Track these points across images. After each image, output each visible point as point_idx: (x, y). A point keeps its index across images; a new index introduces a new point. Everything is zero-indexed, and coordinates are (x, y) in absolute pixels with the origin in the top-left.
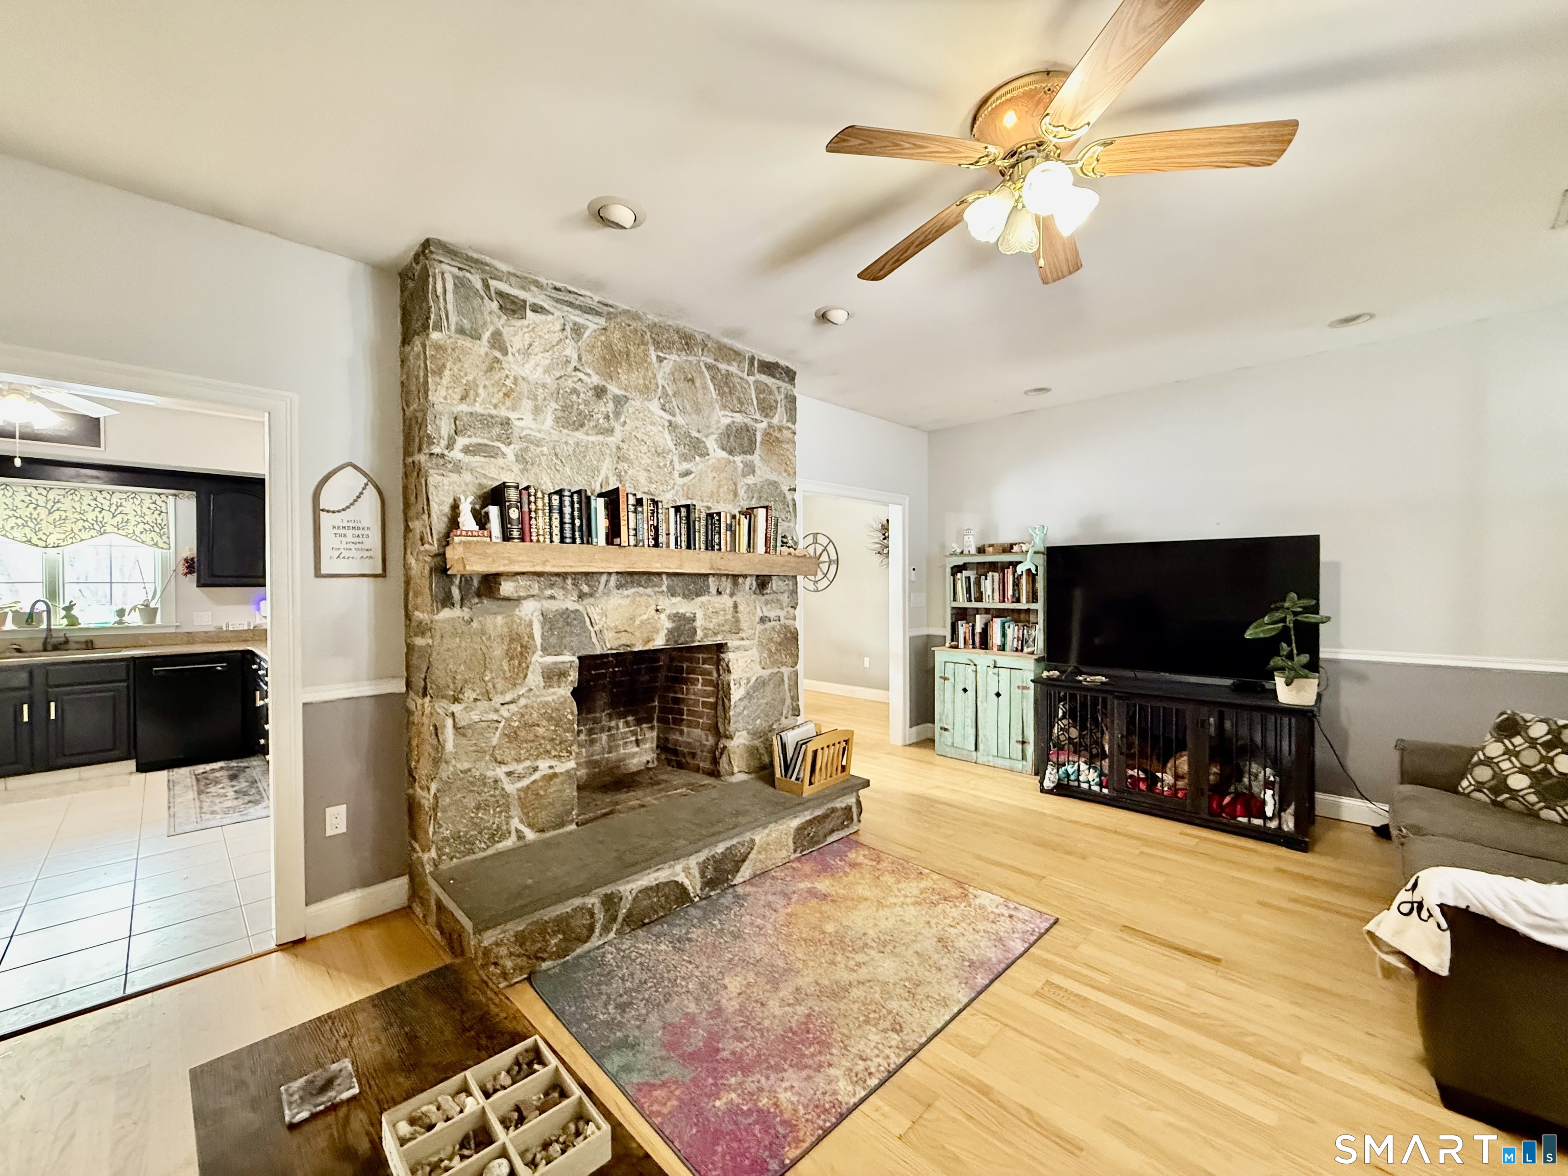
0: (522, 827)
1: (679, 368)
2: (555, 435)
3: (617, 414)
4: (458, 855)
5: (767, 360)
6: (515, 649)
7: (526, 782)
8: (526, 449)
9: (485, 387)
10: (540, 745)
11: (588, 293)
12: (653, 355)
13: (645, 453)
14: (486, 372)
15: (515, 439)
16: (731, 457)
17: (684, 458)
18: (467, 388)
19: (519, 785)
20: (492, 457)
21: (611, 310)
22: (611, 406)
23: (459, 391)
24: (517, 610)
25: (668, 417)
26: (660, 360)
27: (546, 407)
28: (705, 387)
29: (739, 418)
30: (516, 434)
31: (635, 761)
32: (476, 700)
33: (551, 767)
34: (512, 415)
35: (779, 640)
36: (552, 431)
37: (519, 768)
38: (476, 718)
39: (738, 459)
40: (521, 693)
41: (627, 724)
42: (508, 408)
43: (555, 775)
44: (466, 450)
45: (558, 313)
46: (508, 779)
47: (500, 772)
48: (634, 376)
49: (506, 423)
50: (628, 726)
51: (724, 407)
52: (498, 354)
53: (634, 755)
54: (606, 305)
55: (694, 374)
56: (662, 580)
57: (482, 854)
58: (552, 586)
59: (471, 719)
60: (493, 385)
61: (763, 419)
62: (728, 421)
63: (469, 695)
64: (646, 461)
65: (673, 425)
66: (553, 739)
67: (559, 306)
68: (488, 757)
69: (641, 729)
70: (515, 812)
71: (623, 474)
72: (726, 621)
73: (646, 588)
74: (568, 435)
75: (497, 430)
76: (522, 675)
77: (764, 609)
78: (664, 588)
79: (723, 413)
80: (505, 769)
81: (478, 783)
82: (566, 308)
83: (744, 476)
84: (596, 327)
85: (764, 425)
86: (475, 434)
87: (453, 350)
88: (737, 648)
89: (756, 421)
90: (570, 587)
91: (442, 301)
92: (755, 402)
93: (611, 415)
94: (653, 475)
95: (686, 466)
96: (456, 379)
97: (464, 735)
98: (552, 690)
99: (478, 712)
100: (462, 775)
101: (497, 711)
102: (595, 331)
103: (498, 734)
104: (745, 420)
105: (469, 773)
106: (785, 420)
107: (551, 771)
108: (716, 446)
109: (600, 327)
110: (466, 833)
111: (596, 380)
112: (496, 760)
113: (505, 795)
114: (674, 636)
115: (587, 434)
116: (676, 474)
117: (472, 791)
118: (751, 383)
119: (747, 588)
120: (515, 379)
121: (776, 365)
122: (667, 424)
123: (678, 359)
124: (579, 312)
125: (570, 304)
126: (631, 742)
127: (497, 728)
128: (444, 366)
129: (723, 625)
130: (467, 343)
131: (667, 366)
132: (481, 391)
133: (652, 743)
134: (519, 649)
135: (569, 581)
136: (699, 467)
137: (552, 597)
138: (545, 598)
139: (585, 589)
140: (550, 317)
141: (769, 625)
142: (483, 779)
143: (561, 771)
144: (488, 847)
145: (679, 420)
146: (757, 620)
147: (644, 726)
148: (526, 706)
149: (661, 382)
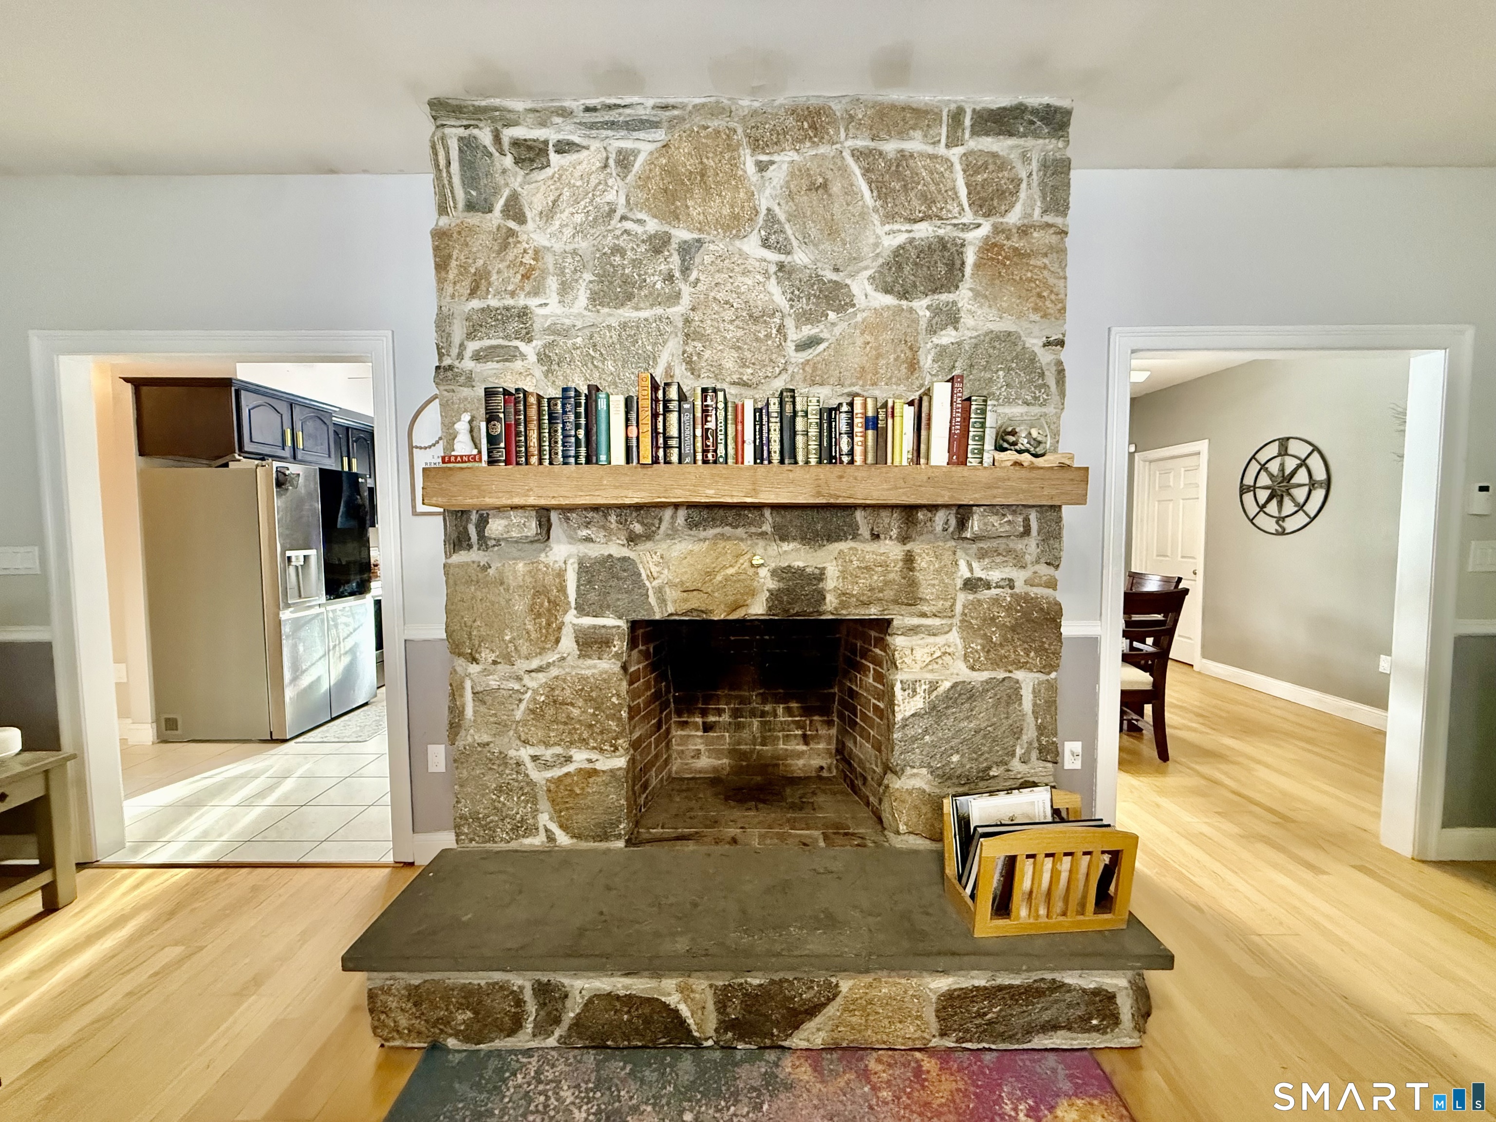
0: (554, 827)
1: (797, 172)
2: (591, 317)
3: (685, 270)
4: (477, 839)
5: (994, 106)
6: (542, 605)
7: (557, 772)
8: (551, 345)
9: (499, 272)
10: (574, 728)
11: (635, 99)
12: (748, 162)
13: (732, 321)
14: (499, 253)
15: (536, 334)
16: (904, 303)
17: (805, 318)
18: (477, 278)
19: (549, 774)
20: (507, 360)
21: (676, 112)
22: (676, 259)
23: (467, 283)
24: (543, 555)
25: (773, 256)
26: (762, 167)
27: (577, 281)
28: (850, 191)
29: (924, 231)
30: (537, 326)
31: (801, 762)
32: (495, 663)
33: (590, 761)
34: (533, 302)
35: (1008, 621)
36: (586, 313)
37: (548, 753)
38: (494, 684)
39: (921, 306)
40: (551, 661)
41: (789, 711)
42: (529, 293)
43: (595, 772)
44: (477, 357)
45: (595, 145)
46: (533, 764)
47: (525, 753)
48: (715, 204)
49: (524, 314)
50: (791, 715)
51: (890, 217)
52: (512, 224)
53: (800, 755)
54: (665, 107)
55: (830, 175)
56: (762, 515)
57: (503, 846)
58: (587, 525)
59: (488, 685)
60: (509, 267)
61: (980, 220)
62: (901, 238)
63: (487, 656)
64: (733, 333)
65: (787, 269)
66: (591, 726)
67: (594, 132)
68: (511, 733)
69: (811, 722)
70: (544, 804)
71: (695, 358)
72: (886, 583)
73: (736, 527)
74: (610, 315)
75: (515, 325)
76: (553, 638)
77: (975, 565)
78: (767, 528)
79: (887, 228)
80: (532, 751)
81: (497, 762)
82: (605, 133)
83: (932, 330)
84: (651, 147)
85: (986, 228)
86: (487, 335)
87: (459, 233)
88: (914, 630)
89: (965, 227)
90: (614, 526)
91: (444, 174)
92: (963, 192)
93: (677, 274)
94: (748, 355)
95: (808, 331)
96: (463, 268)
97: (483, 702)
98: (589, 662)
99: (496, 677)
100: (479, 749)
101: (519, 679)
102: (651, 153)
103: (523, 706)
104: (941, 232)
105: (487, 748)
106: (1037, 212)
107: (591, 766)
108: (869, 289)
109: (659, 145)
110: (486, 816)
111: (653, 226)
112: (519, 738)
113: (531, 783)
114: (781, 602)
115: (637, 309)
116: (790, 347)
117: (491, 769)
118: (956, 160)
119: (939, 528)
120: (536, 252)
121: (1019, 111)
122: (773, 269)
123: (795, 156)
124: (623, 133)
125: (612, 125)
126: (796, 736)
127: (520, 700)
128: (450, 256)
129: (881, 591)
130: (474, 219)
131: (778, 174)
132: (494, 277)
133: (829, 744)
134: (546, 604)
135: (613, 518)
136: (837, 330)
137: (588, 539)
138: (579, 540)
139: (638, 528)
140: (585, 153)
141: (986, 594)
142: (504, 758)
143: (604, 769)
144: (512, 839)
145: (800, 257)
146: (959, 583)
147: (816, 718)
148: (557, 678)
149: (764, 202)
